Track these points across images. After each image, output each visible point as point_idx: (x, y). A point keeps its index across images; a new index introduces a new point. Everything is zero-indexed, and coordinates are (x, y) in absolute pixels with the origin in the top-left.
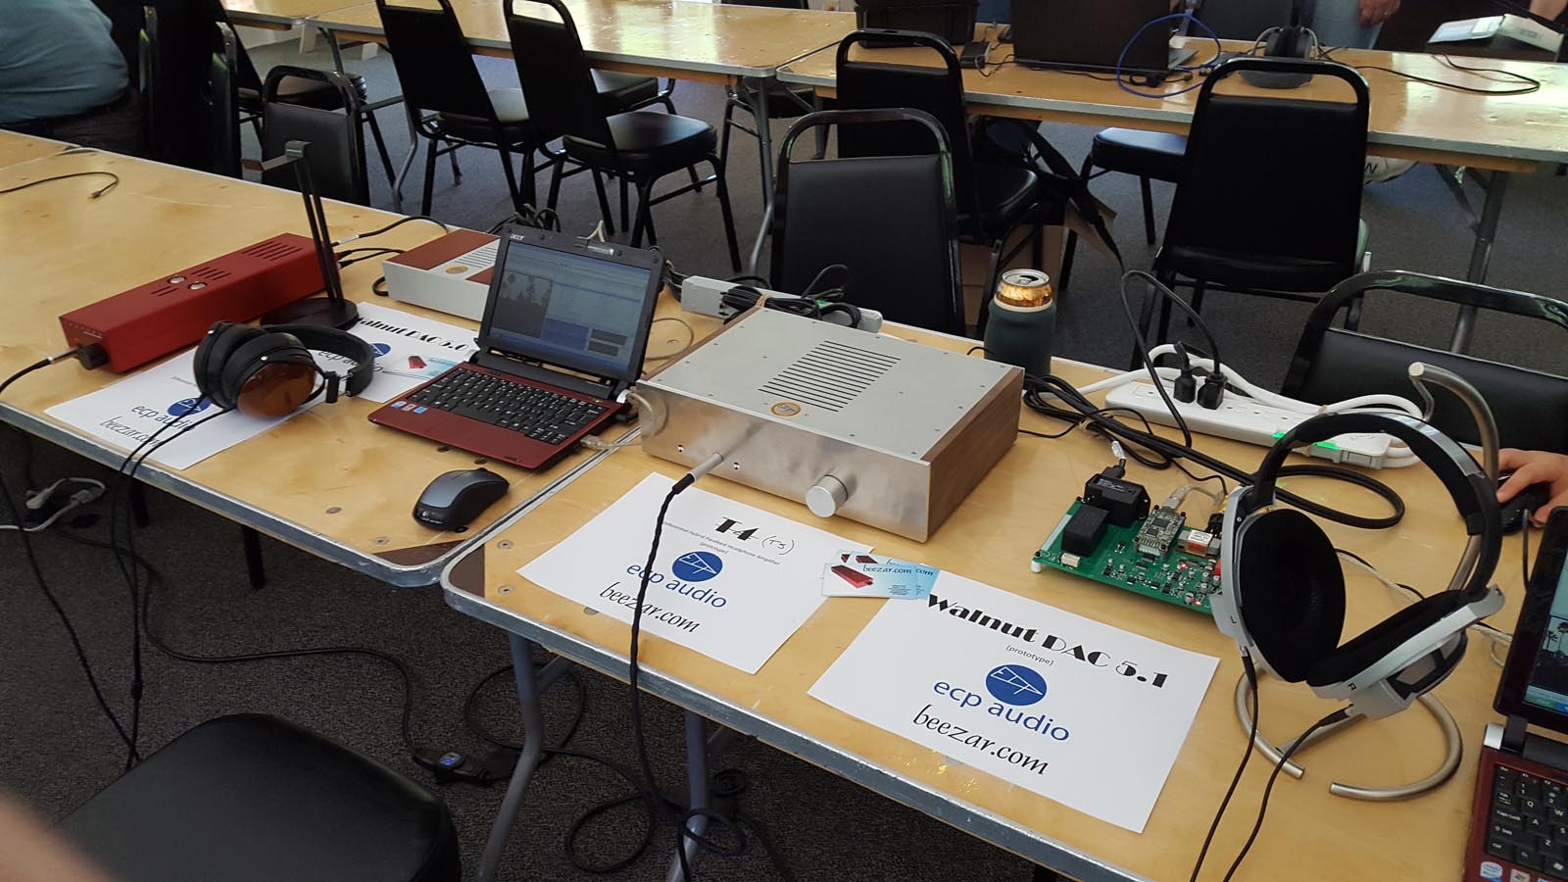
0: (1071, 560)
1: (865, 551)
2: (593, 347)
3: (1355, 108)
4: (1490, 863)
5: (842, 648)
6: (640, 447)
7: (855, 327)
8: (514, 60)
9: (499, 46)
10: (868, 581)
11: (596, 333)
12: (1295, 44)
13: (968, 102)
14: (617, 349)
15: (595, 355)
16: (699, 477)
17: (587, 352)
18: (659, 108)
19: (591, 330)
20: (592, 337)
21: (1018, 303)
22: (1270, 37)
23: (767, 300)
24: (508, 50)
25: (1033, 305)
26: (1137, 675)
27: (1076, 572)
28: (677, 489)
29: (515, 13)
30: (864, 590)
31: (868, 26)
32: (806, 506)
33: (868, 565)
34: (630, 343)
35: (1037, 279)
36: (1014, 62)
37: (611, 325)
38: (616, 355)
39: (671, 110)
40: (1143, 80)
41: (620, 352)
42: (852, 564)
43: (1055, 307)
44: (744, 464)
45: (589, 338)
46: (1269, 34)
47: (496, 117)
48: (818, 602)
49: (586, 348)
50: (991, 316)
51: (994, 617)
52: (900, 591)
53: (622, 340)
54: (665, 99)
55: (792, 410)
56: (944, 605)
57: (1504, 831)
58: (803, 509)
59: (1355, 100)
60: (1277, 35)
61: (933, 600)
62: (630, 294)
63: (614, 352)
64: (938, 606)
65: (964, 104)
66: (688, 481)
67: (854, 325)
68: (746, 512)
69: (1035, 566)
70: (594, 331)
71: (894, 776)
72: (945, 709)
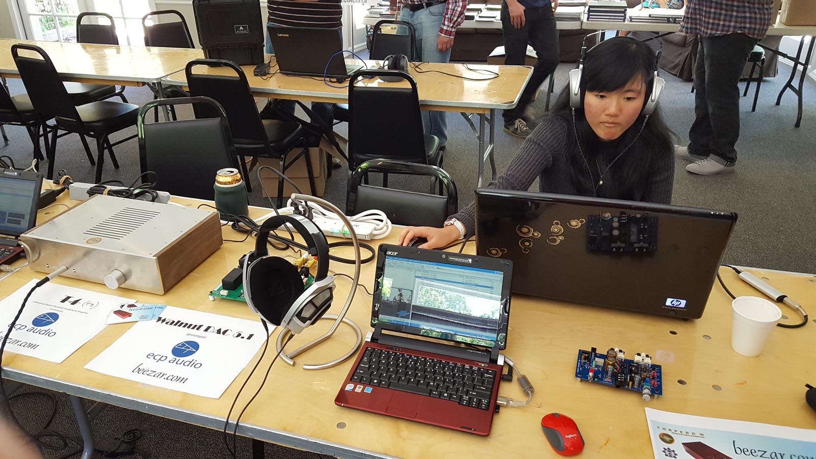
0: (224, 292)
1: (132, 302)
2: (9, 221)
3: (411, 90)
4: (350, 385)
5: (107, 346)
6: (29, 267)
7: (154, 202)
8: (21, 80)
9: (13, 73)
10: (130, 315)
11: (11, 214)
12: (399, 63)
13: (253, 92)
14: (20, 221)
15: (12, 225)
16: (52, 277)
17: (6, 224)
18: (116, 99)
19: (8, 214)
20: (9, 216)
21: (225, 183)
22: (389, 59)
23: (109, 191)
24: (18, 74)
25: (232, 184)
26: (241, 336)
27: (226, 298)
28: (39, 285)
29: (19, 55)
30: (128, 319)
31: (210, 58)
32: (105, 285)
33: (132, 308)
34: (27, 217)
35: (233, 172)
36: (280, 73)
37: (18, 210)
38: (20, 224)
39: (125, 100)
40: (335, 80)
41: (22, 222)
42: (125, 309)
43: (244, 183)
44: (79, 270)
45: (7, 217)
46: (389, 58)
47: (16, 109)
48: (102, 327)
49: (6, 222)
50: (215, 191)
51: (185, 322)
52: (143, 318)
53: (22, 216)
54: (120, 94)
55: (97, 241)
56: (164, 320)
57: (361, 371)
58: (104, 286)
59: (410, 87)
60: (392, 58)
61: (160, 319)
62: (26, 194)
63: (19, 223)
64: (161, 321)
65: (251, 93)
66: (47, 280)
67: (153, 201)
68: (76, 292)
69: (211, 298)
70: (9, 213)
71: (115, 395)
72: (150, 365)
